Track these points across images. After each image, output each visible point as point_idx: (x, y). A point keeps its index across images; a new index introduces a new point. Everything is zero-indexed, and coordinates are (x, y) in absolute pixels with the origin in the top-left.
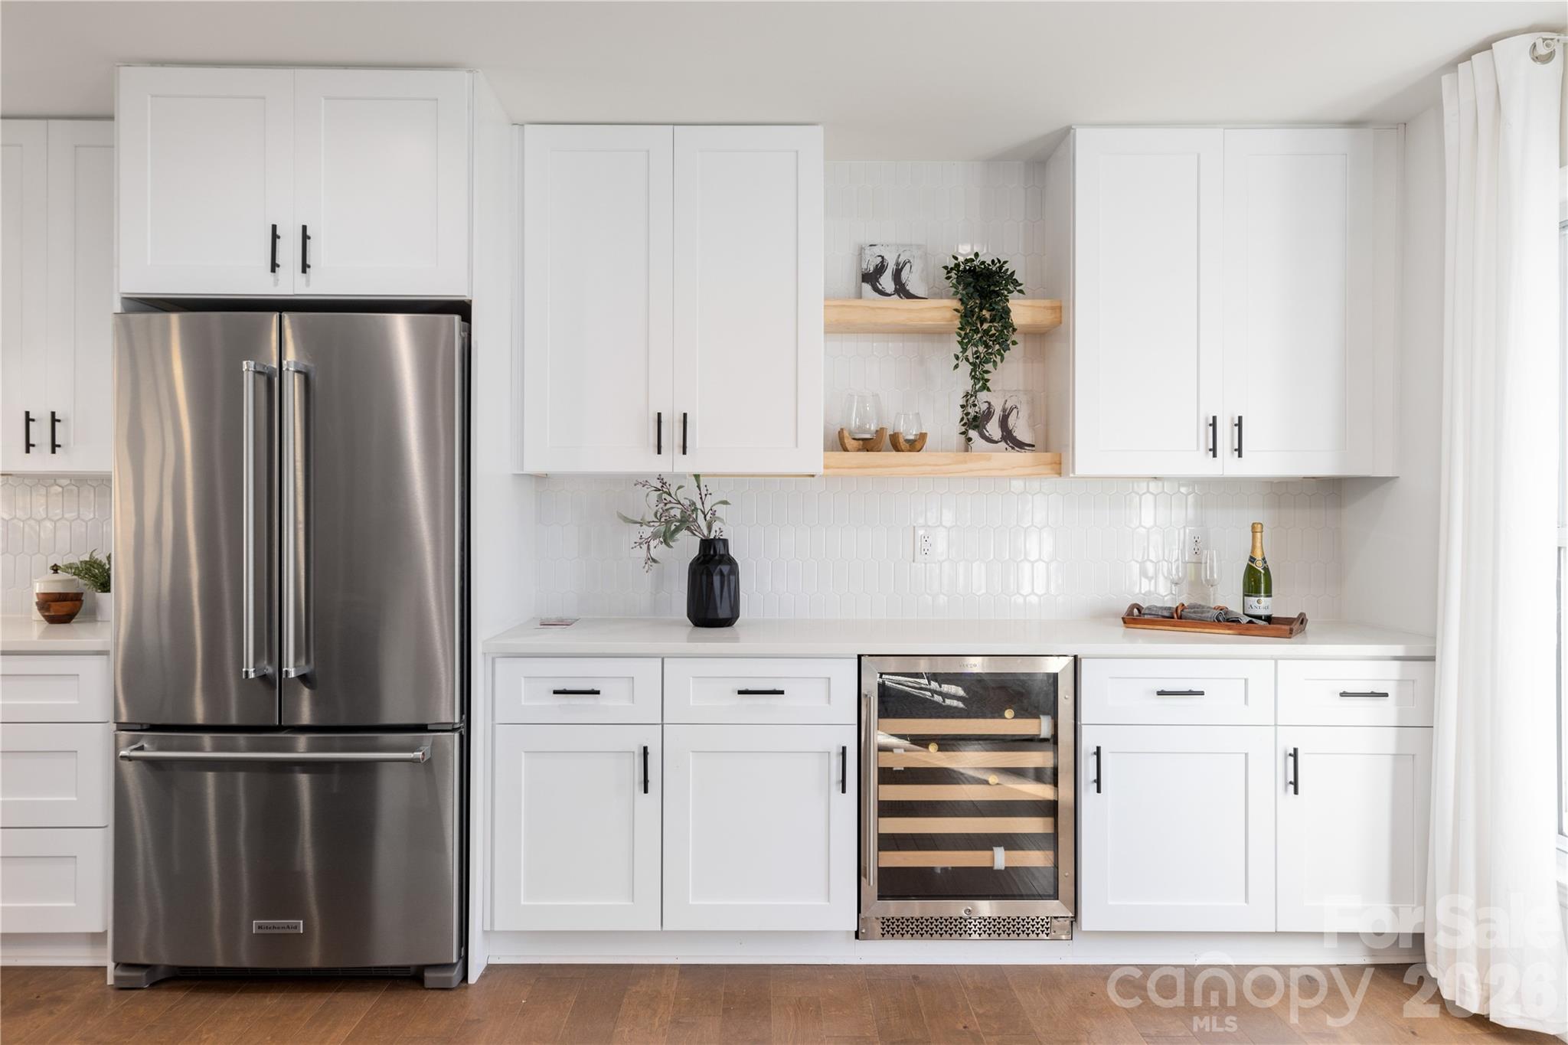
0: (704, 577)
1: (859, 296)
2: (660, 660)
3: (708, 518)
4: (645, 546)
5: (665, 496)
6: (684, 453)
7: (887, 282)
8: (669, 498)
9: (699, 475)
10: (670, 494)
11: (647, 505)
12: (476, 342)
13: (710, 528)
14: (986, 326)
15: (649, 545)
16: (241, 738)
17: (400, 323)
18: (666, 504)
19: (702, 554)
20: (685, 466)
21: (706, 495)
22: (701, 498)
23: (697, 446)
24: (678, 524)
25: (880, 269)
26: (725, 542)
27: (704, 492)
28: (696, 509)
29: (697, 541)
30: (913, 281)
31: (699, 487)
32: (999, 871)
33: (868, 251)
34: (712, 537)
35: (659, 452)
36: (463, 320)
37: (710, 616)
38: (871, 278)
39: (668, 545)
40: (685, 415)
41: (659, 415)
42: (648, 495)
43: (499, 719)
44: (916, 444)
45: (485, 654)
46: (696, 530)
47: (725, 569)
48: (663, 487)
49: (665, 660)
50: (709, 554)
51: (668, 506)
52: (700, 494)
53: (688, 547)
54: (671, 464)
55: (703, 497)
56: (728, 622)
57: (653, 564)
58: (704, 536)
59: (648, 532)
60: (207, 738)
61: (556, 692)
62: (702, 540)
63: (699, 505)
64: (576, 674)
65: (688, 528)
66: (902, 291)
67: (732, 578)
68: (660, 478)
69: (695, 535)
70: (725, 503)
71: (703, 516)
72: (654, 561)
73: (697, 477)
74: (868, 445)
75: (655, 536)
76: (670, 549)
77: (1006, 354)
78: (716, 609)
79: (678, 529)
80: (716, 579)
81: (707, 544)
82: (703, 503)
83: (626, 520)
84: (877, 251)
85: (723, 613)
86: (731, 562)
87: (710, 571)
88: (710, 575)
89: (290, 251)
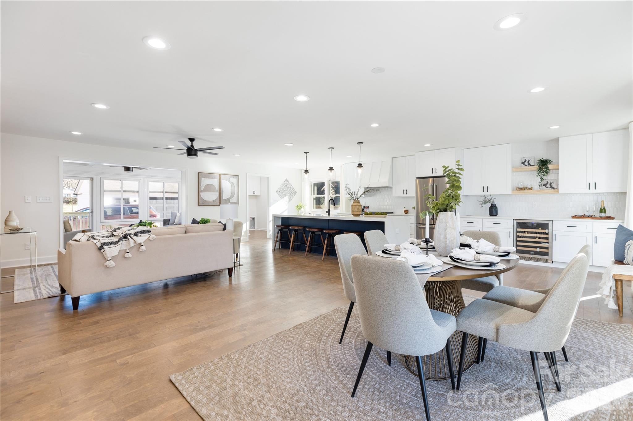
1: (521, 167)
2: (482, 219)
3: (492, 201)
7: (526, 163)
11: (482, 199)
14: (543, 170)
20: (488, 193)
21: (492, 197)
23: (490, 191)
25: (525, 161)
26: (495, 204)
29: (490, 204)
30: (531, 163)
32: (538, 252)
33: (523, 159)
35: (484, 192)
38: (523, 163)
40: (488, 186)
41: (484, 187)
42: (482, 197)
44: (531, 189)
47: (495, 208)
48: (485, 196)
50: (493, 206)
51: (485, 199)
53: (489, 205)
54: (486, 193)
56: (496, 215)
59: (481, 203)
60: (422, 225)
61: (467, 222)
64: (470, 220)
65: (489, 202)
66: (529, 164)
67: (496, 209)
70: (495, 199)
73: (491, 195)
74: (521, 189)
76: (487, 205)
77: (548, 174)
78: (493, 213)
79: (487, 202)
80: (493, 209)
81: (492, 204)
82: (491, 199)
83: (478, 201)
84: (525, 158)
85: (495, 214)
86: (496, 208)
88: (492, 209)
89: (434, 171)
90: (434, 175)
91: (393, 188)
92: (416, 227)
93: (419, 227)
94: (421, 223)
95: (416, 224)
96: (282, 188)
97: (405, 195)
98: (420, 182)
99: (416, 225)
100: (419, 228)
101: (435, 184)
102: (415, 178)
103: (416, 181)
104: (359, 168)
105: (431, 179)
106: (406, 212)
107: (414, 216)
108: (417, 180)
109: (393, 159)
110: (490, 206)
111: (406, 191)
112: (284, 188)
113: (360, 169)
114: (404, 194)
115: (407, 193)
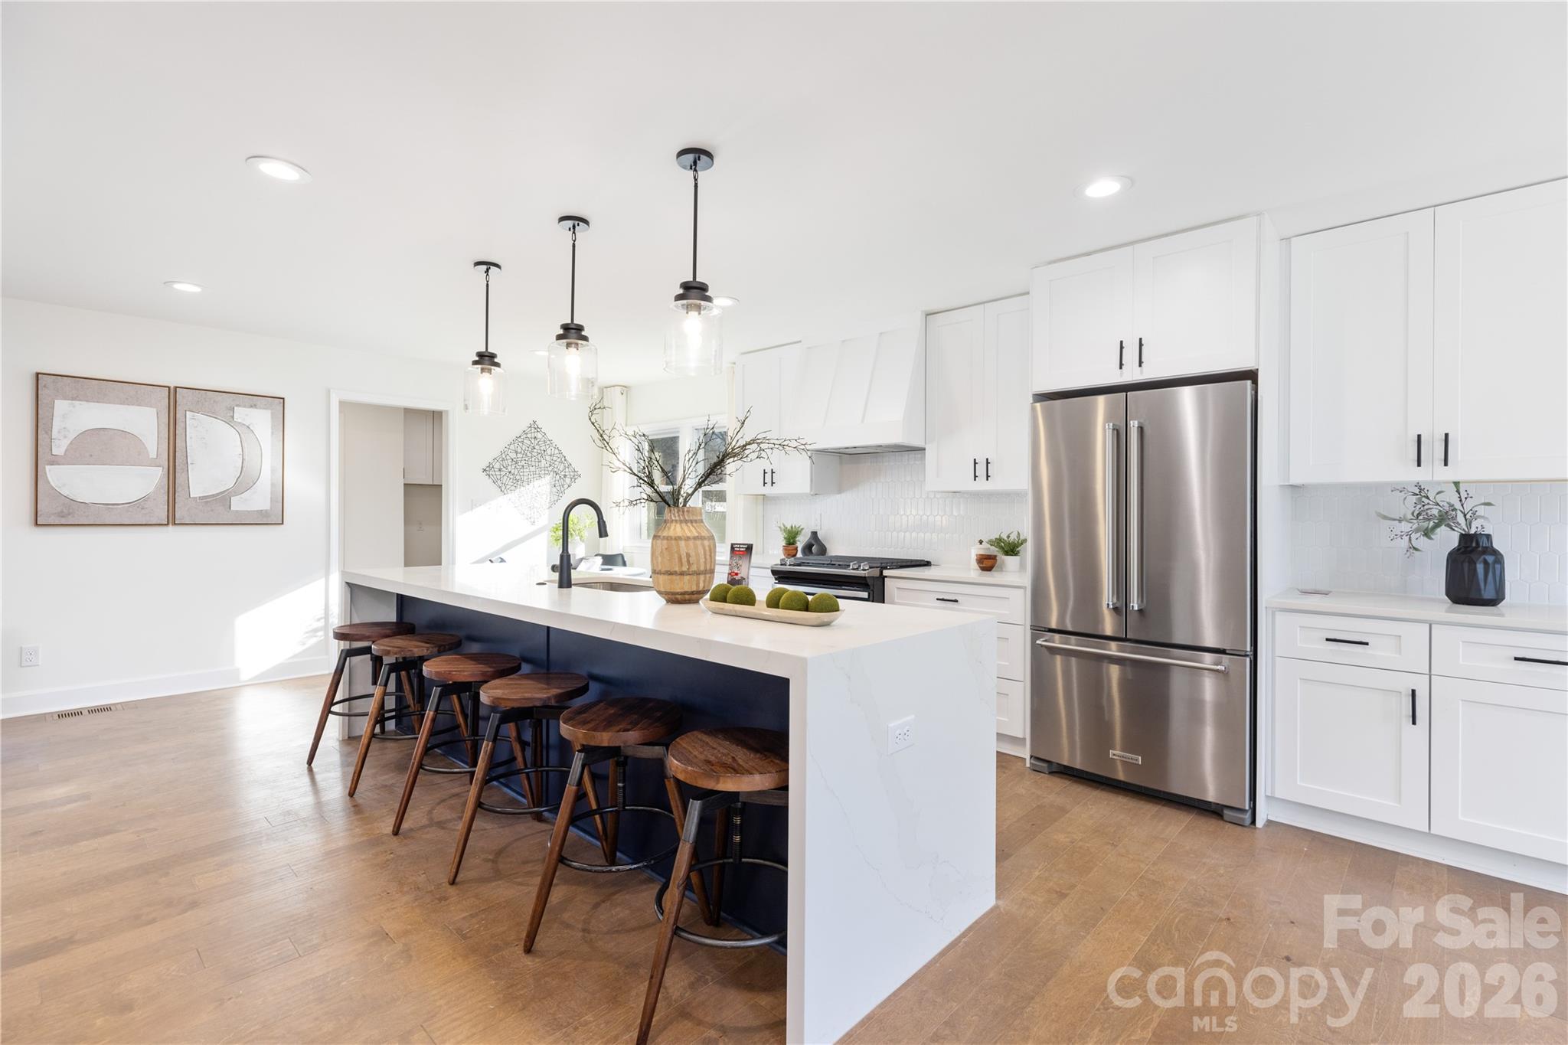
0: (1466, 565)
2: (1428, 625)
3: (1468, 517)
4: (1406, 538)
5: (1424, 499)
6: (1446, 464)
8: (1426, 501)
9: (1459, 482)
10: (1428, 498)
11: (1405, 508)
12: (1262, 397)
13: (1469, 525)
15: (1410, 537)
16: (1073, 638)
17: (1187, 393)
18: (1424, 506)
19: (1462, 544)
20: (1447, 475)
21: (1466, 498)
22: (1461, 501)
23: (1459, 458)
24: (1436, 521)
26: (1488, 537)
27: (1463, 495)
28: (1455, 510)
29: (1456, 535)
31: (1458, 492)
34: (1472, 531)
35: (1419, 465)
36: (1253, 383)
37: (1473, 595)
39: (1430, 538)
40: (1447, 435)
41: (1419, 436)
42: (1405, 498)
43: (1278, 653)
45: (1266, 608)
46: (1456, 527)
48: (1420, 492)
49: (1433, 626)
50: (1471, 546)
51: (1426, 507)
52: (1460, 497)
53: (1448, 540)
54: (1432, 474)
55: (1463, 500)
56: (1491, 602)
57: (1414, 551)
58: (1464, 530)
61: (1327, 640)
62: (1462, 535)
63: (1458, 506)
64: (1348, 628)
65: (1449, 526)
67: (1497, 565)
68: (1418, 485)
69: (1454, 530)
70: (1487, 505)
71: (1462, 515)
72: (1416, 549)
73: (1456, 484)
75: (1417, 531)
76: (1430, 541)
78: (1479, 589)
79: (1437, 526)
80: (1480, 566)
81: (1467, 538)
82: (1462, 505)
83: (1385, 518)
85: (1487, 593)
86: (1496, 555)
87: (1472, 560)
88: (1473, 563)
89: (1131, 355)
90: (1132, 374)
91: (926, 451)
92: (1035, 649)
93: (1047, 647)
94: (1054, 626)
95: (1034, 628)
96: (513, 455)
97: (981, 485)
98: (1049, 417)
99: (1034, 638)
100: (1045, 652)
101: (1134, 425)
102: (1031, 400)
103: (1033, 410)
104: (688, 308)
105: (1101, 400)
106: (988, 563)
107: (1024, 588)
108: (1038, 405)
109: (928, 317)
110: (1455, 544)
111: (988, 463)
112: (519, 455)
113: (693, 314)
114: (975, 477)
115: (988, 476)
